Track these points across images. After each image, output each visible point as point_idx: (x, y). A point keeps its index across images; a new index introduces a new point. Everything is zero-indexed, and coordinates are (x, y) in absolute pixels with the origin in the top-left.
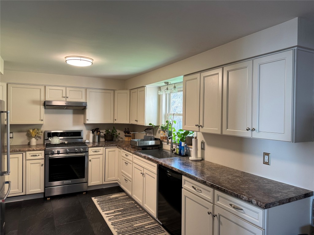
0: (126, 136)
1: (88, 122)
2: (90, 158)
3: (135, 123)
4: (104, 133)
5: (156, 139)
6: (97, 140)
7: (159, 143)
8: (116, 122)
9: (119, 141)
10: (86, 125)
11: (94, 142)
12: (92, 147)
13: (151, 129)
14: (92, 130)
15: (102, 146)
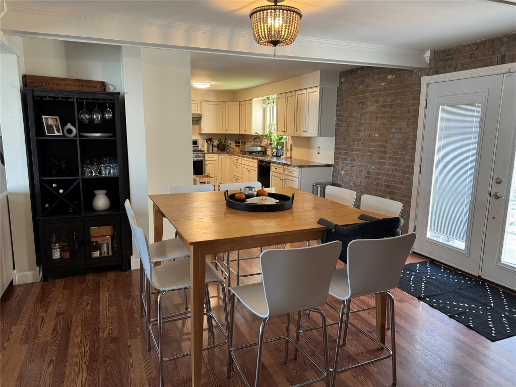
0: (237, 146)
1: (203, 132)
2: (206, 162)
3: (244, 133)
4: (217, 143)
5: (261, 146)
6: (211, 149)
7: (264, 150)
8: (227, 132)
9: (230, 150)
10: (201, 134)
11: (208, 150)
12: (208, 153)
13: (257, 138)
14: (206, 140)
15: (216, 153)
